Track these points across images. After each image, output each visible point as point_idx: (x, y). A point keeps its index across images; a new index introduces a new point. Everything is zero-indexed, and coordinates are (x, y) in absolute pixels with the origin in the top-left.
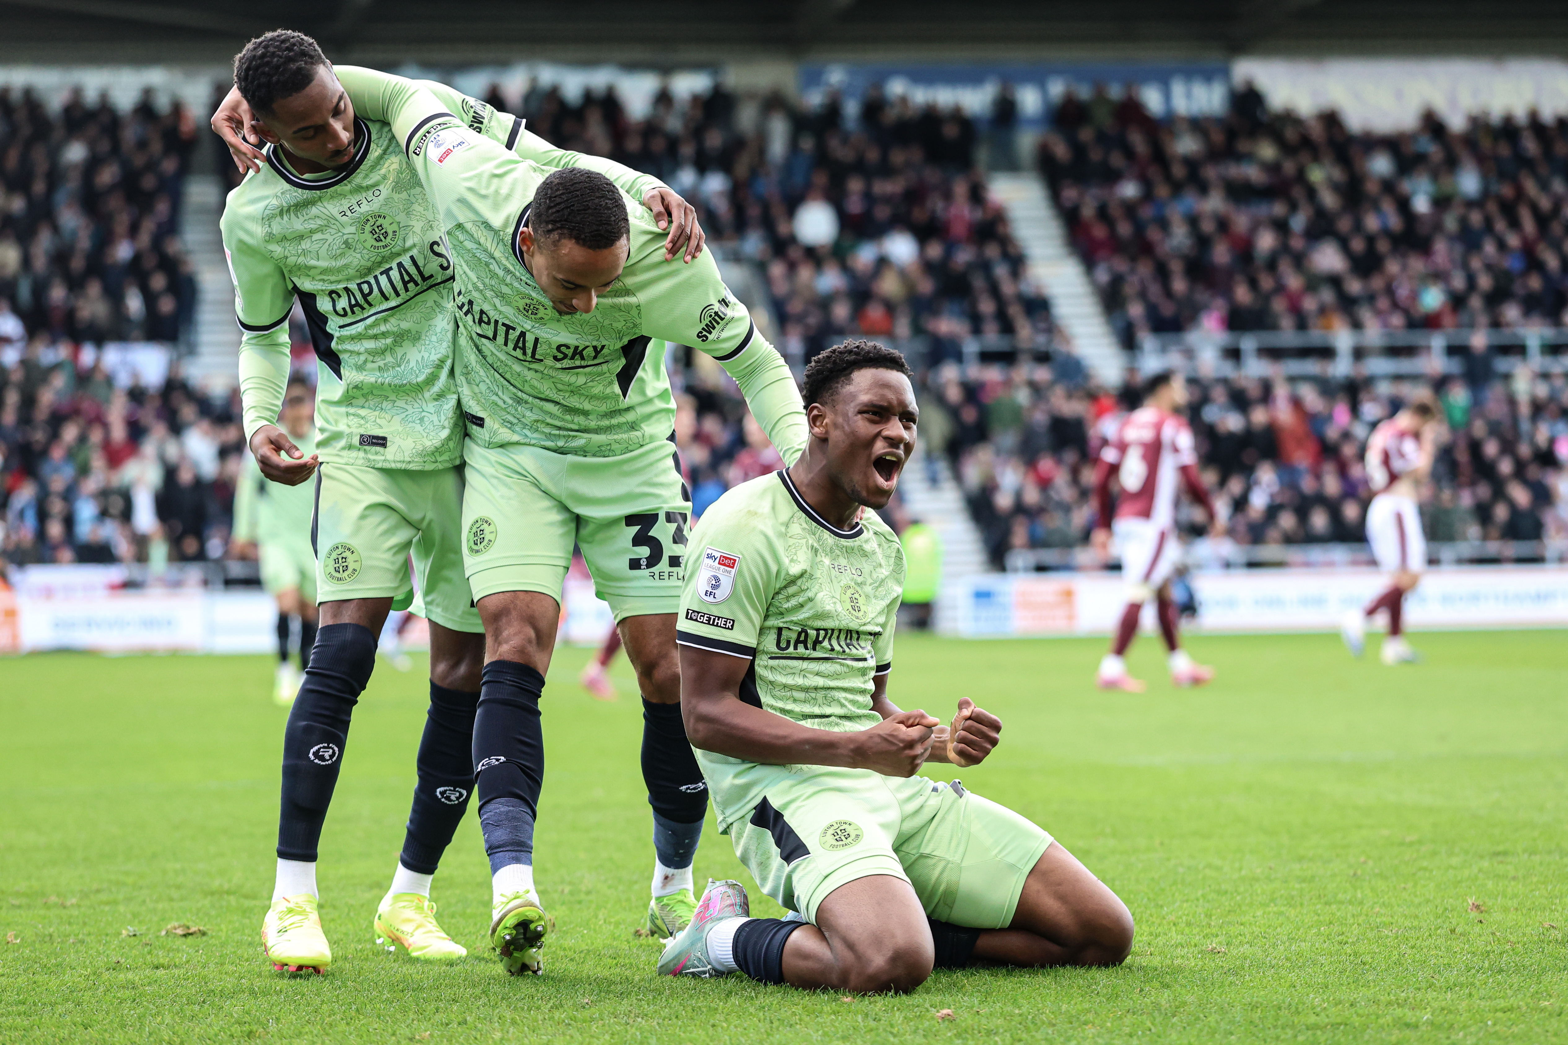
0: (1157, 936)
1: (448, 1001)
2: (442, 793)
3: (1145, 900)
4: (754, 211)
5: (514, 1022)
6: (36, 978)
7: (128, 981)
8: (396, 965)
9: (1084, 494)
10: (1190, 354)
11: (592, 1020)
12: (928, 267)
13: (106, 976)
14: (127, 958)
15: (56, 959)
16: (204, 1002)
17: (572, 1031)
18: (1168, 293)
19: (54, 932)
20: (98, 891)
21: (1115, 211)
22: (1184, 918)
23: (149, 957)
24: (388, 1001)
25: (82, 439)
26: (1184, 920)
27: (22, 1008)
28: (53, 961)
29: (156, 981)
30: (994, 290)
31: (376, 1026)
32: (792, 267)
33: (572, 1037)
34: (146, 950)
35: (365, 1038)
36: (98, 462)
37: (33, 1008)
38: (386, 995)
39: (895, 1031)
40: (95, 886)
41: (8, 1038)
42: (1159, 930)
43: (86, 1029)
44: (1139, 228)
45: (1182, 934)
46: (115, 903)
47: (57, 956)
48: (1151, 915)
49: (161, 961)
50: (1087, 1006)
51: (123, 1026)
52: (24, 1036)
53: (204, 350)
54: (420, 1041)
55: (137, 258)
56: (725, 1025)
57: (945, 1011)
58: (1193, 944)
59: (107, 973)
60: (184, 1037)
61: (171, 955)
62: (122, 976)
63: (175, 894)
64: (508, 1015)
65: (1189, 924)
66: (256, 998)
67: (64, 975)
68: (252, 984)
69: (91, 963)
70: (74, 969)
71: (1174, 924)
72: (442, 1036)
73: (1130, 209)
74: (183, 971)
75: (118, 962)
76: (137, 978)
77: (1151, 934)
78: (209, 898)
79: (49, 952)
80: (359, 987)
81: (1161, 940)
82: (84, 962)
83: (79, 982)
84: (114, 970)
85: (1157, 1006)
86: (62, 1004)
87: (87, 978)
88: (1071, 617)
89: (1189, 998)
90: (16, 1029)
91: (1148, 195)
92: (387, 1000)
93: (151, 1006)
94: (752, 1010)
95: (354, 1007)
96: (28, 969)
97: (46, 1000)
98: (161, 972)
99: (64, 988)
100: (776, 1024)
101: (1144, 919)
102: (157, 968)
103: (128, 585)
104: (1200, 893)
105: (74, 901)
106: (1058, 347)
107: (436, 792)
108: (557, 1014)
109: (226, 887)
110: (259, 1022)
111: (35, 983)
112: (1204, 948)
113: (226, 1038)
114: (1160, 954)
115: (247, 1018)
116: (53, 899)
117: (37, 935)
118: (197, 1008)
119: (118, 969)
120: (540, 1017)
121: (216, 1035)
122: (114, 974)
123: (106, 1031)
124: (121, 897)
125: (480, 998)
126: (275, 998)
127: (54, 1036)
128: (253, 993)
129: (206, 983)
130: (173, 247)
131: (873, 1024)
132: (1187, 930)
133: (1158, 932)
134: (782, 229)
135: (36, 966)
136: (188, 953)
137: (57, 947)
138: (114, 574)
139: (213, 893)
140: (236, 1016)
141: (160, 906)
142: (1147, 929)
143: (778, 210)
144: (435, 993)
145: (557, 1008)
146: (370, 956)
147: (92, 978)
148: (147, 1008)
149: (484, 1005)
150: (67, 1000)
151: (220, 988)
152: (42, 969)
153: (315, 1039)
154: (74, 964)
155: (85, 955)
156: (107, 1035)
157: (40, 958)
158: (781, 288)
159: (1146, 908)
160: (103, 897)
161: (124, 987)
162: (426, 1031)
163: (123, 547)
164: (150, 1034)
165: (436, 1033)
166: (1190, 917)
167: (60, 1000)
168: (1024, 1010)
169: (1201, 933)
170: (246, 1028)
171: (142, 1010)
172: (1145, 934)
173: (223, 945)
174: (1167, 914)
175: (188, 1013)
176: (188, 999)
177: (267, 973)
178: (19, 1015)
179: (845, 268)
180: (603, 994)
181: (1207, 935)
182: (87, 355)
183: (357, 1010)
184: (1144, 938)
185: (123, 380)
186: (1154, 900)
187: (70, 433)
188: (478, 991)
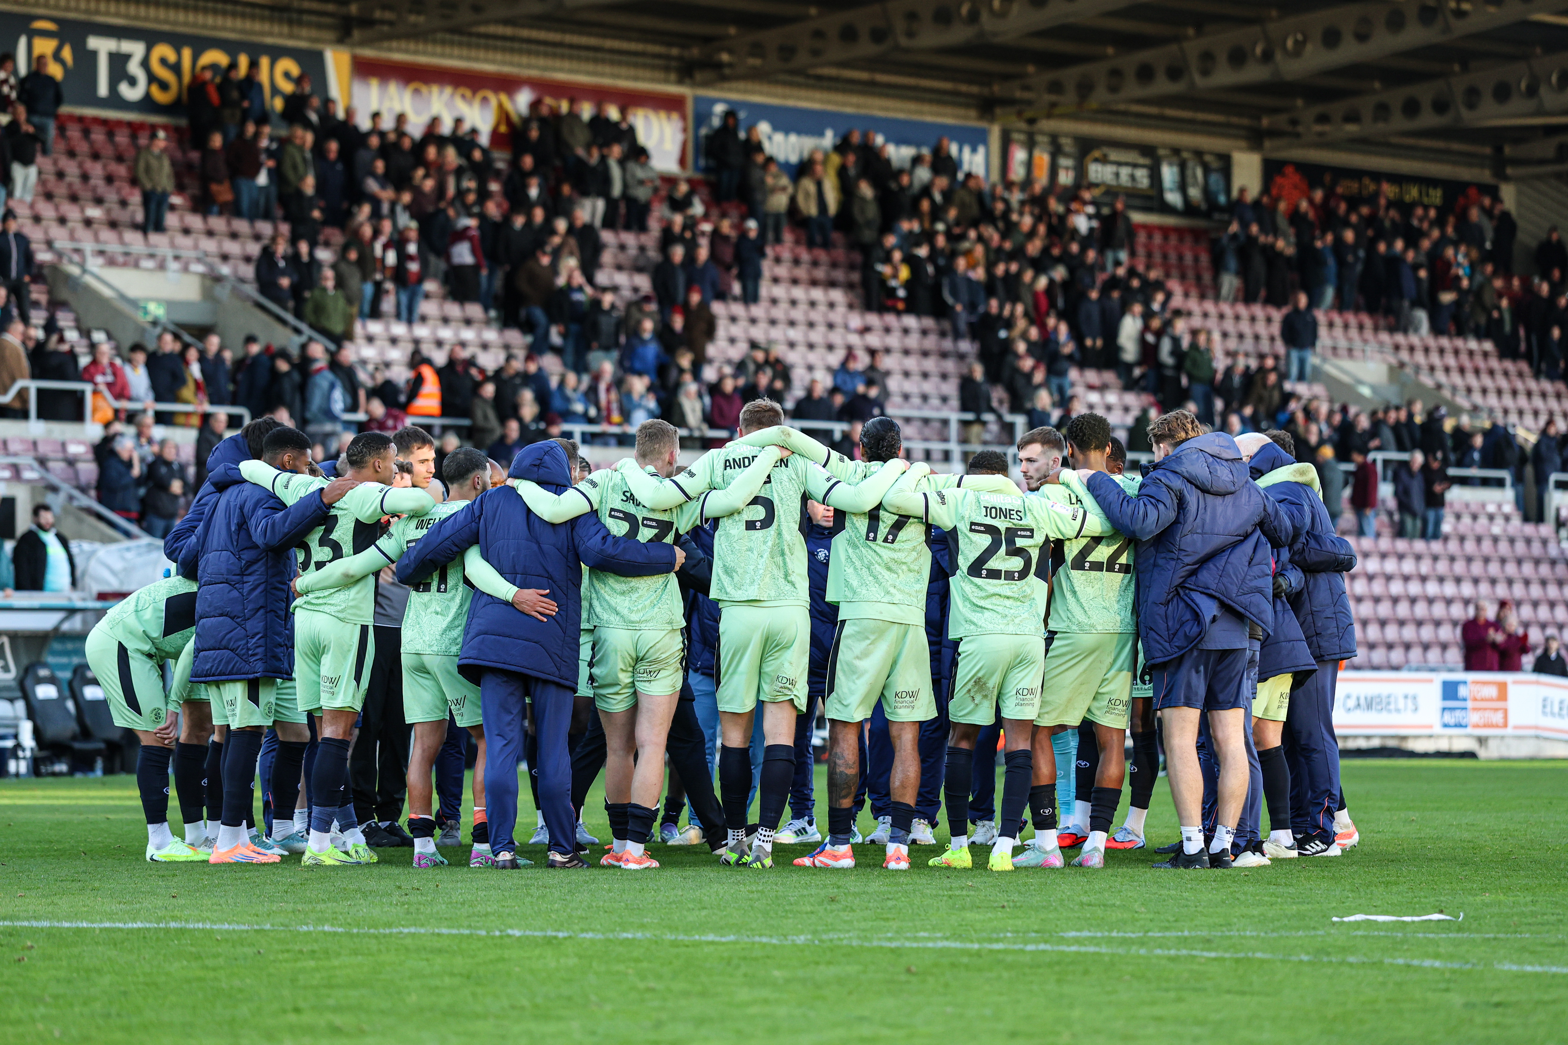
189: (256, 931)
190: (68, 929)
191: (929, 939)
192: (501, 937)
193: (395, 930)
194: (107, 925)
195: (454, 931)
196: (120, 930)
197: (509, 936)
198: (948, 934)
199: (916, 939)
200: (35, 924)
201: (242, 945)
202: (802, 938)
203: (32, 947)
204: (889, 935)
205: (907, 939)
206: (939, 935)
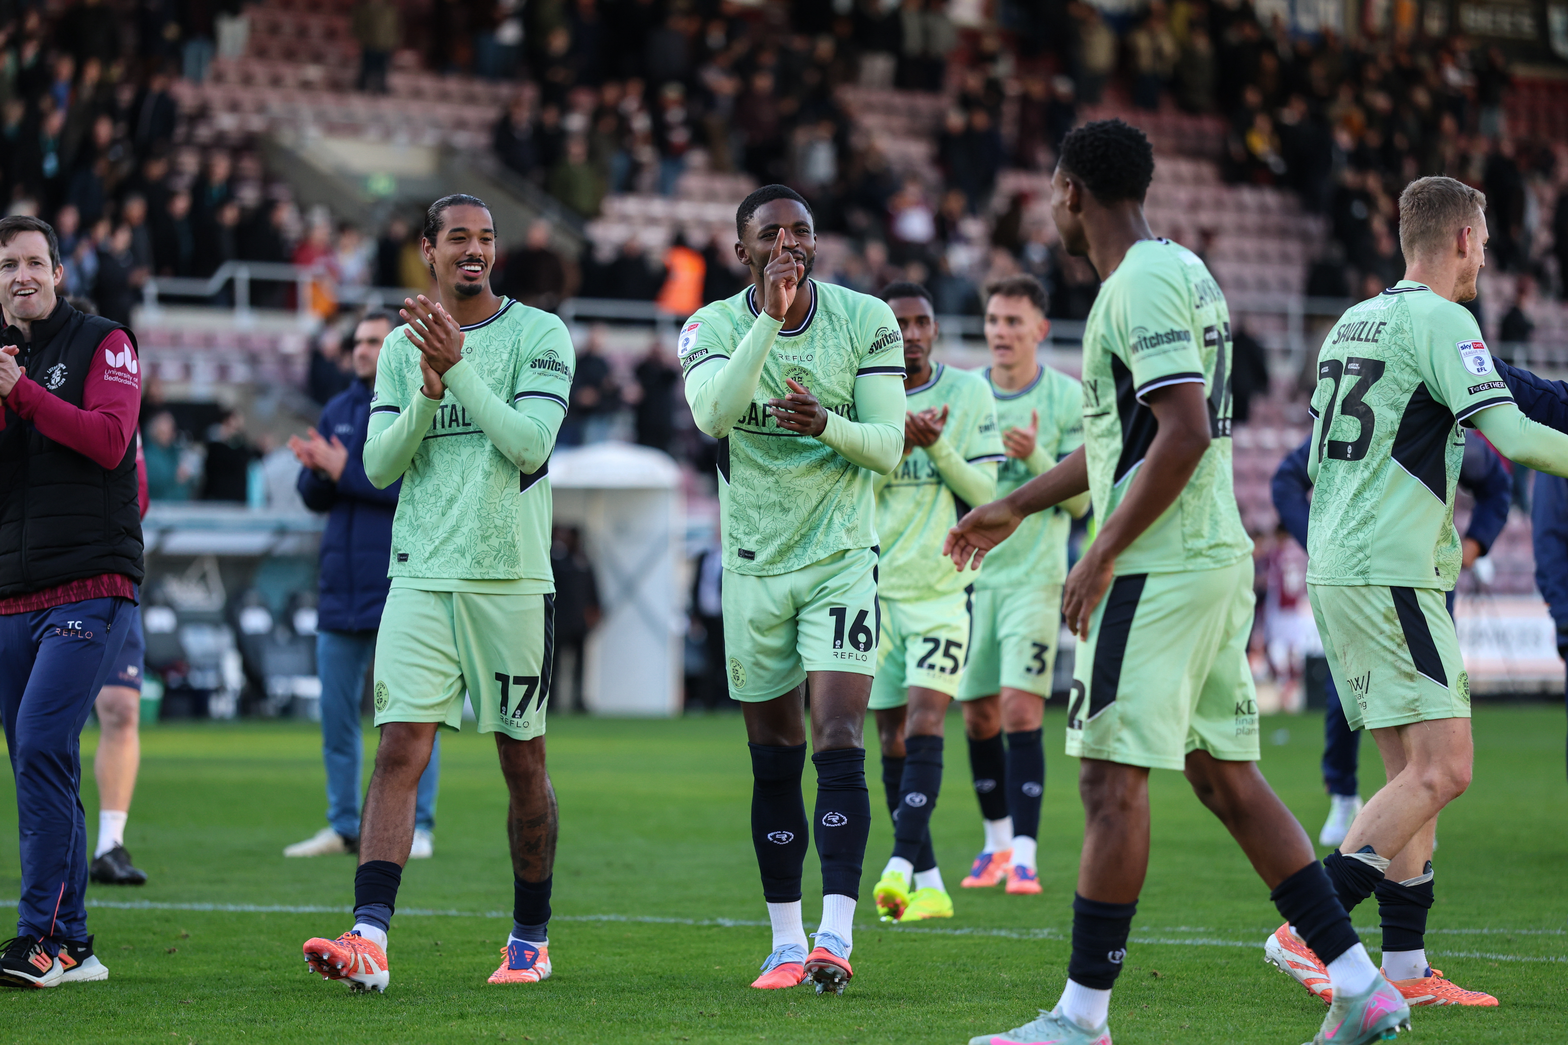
189: (439, 917)
190: (232, 913)
191: (1189, 934)
192: (710, 927)
193: (592, 918)
194: (277, 908)
195: (658, 919)
196: (289, 914)
197: (718, 926)
198: (1211, 929)
199: (1173, 934)
200: (197, 906)
201: (420, 935)
202: (1046, 931)
203: (187, 936)
204: (1145, 929)
205: (1165, 934)
206: (1202, 929)
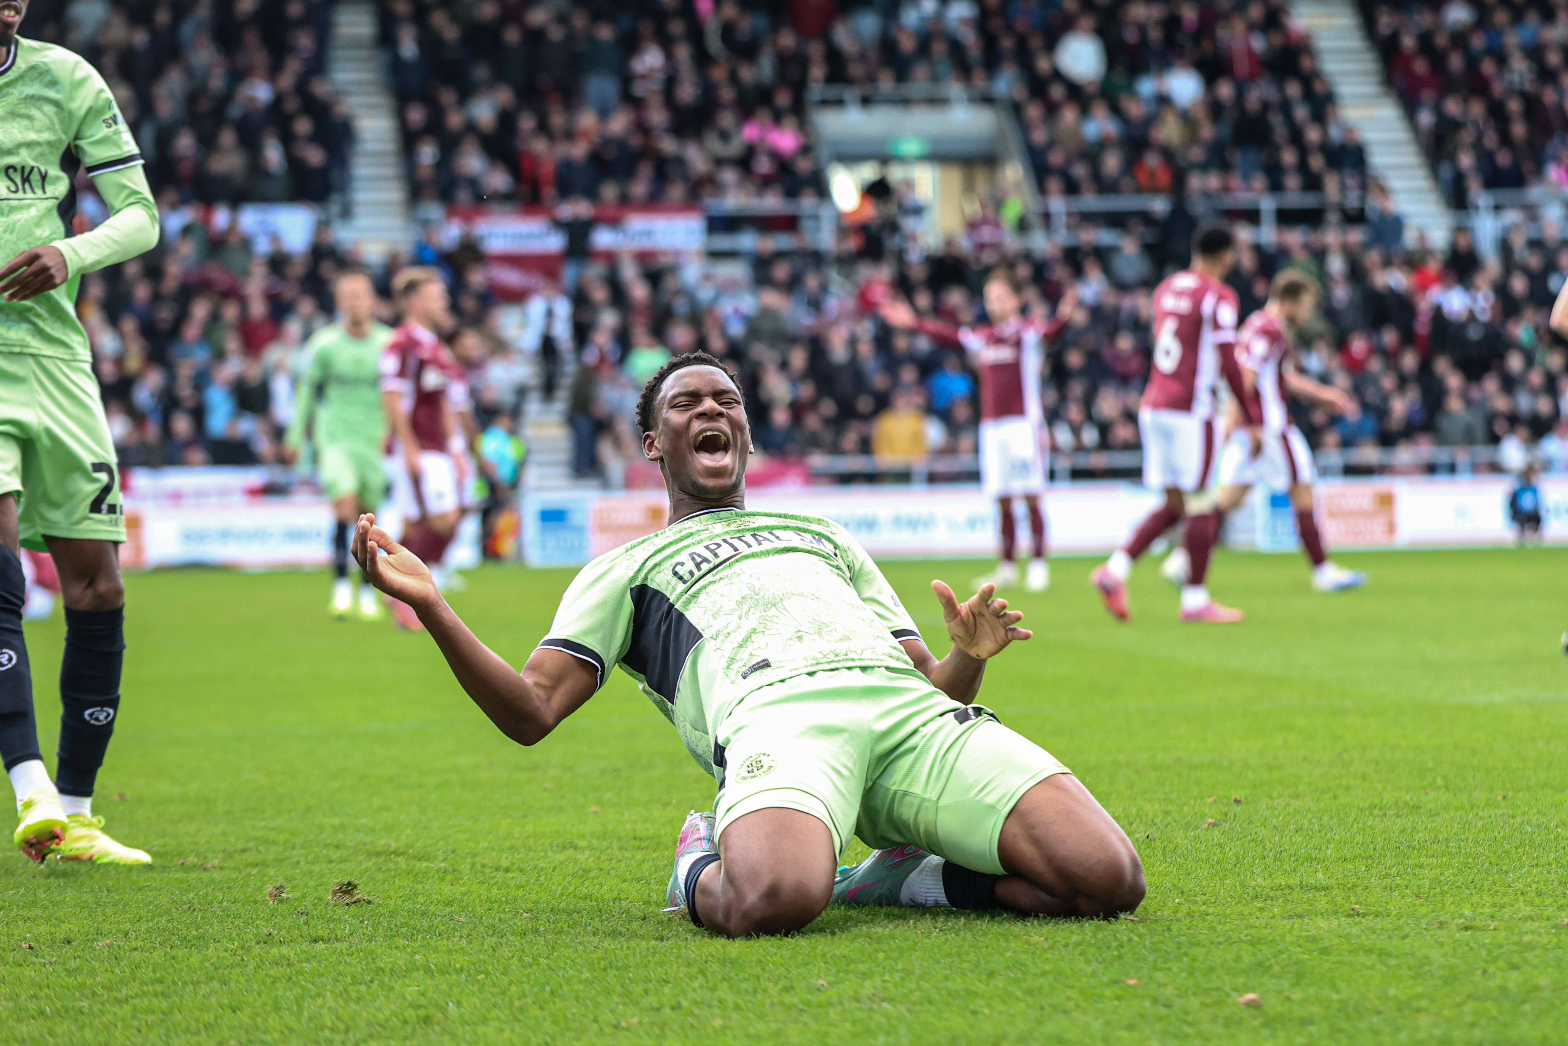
0: (1502, 907)
1: (658, 982)
2: (91, 715)
3: (1487, 864)
4: (1007, 43)
5: (737, 1007)
6: (174, 952)
7: (282, 957)
8: (596, 939)
9: (1403, 381)
10: (1532, 212)
11: (830, 1004)
12: (1215, 108)
13: (257, 950)
14: (280, 930)
15: (197, 930)
16: (372, 981)
17: (805, 1018)
18: (1506, 139)
19: (193, 899)
20: (244, 851)
21: (1441, 41)
22: (1534, 886)
23: (305, 928)
24: (589, 983)
25: (215, 317)
26: (1534, 889)
27: (159, 988)
28: (194, 933)
29: (315, 957)
30: (1296, 138)
31: (574, 1011)
32: (1051, 110)
33: (805, 1024)
34: (302, 920)
35: (562, 1025)
36: (232, 344)
37: (172, 987)
38: (586, 975)
39: (1189, 1019)
40: (240, 845)
41: (143, 1022)
42: (1504, 900)
43: (234, 1012)
44: (1472, 63)
45: (1532, 904)
46: (263, 864)
47: (198, 927)
48: (1494, 883)
49: (320, 933)
50: (1419, 989)
51: (277, 1008)
52: (163, 1021)
53: (359, 210)
54: (627, 1029)
55: (278, 101)
56: (987, 1011)
57: (1251, 996)
58: (1545, 917)
59: (257, 947)
60: (350, 1023)
61: (331, 926)
62: (274, 951)
63: (334, 854)
64: (730, 998)
65: (1539, 894)
66: (432, 977)
67: (207, 949)
68: (428, 961)
69: (238, 935)
70: (219, 941)
71: (1522, 894)
72: (653, 1024)
73: (1459, 39)
74: (346, 945)
75: (270, 934)
76: (292, 954)
77: (1494, 905)
78: (374, 860)
79: (188, 922)
80: (553, 965)
81: (1507, 912)
82: (231, 934)
83: (225, 958)
84: (265, 943)
85: (1503, 989)
86: (206, 984)
87: (234, 953)
88: (1391, 528)
89: (1543, 981)
90: (153, 1012)
91: (1482, 22)
92: (587, 979)
93: (310, 986)
94: (1019, 993)
95: (548, 989)
96: (165, 941)
97: (188, 978)
98: (321, 946)
99: (207, 964)
100: (1048, 1010)
101: (1486, 887)
102: (316, 941)
103: (270, 491)
104: (1552, 857)
105: (216, 862)
106: (1374, 204)
107: (83, 715)
108: (788, 998)
109: (394, 846)
110: (437, 1006)
111: (174, 958)
112: (1558, 922)
113: (398, 1023)
114: (1506, 928)
115: (423, 1001)
116: (192, 860)
117: (173, 902)
118: (363, 988)
119: (269, 942)
120: (768, 1002)
121: (387, 1020)
122: (266, 948)
123: (258, 1015)
124: (270, 857)
125: (696, 978)
126: (455, 977)
127: (197, 1021)
128: (428, 970)
129: (373, 959)
130: (320, 88)
131: (1163, 1011)
132: (1537, 901)
133: (1502, 902)
134: (1043, 65)
135: (173, 938)
136: (351, 924)
137: (198, 915)
138: (254, 477)
139: (378, 854)
140: (408, 997)
141: (317, 868)
142: (1489, 899)
143: (1036, 42)
144: (642, 972)
145: (788, 991)
146: (566, 928)
147: (240, 952)
148: (304, 988)
149: (701, 987)
150: (212, 979)
151: (390, 965)
152: (181, 941)
153: (504, 1026)
154: (218, 937)
155: (230, 926)
156: (259, 1020)
157: (178, 928)
158: (1039, 136)
159: (1488, 874)
160: (250, 857)
161: (277, 964)
162: (633, 1016)
163: (264, 446)
164: (310, 1019)
165: (646, 1020)
166: (1541, 885)
167: (203, 978)
168: (1343, 995)
169: (1554, 904)
170: (422, 1012)
171: (299, 991)
172: (1488, 905)
173: (392, 914)
174: (1513, 881)
175: (354, 995)
176: (354, 978)
177: (444, 948)
178: (156, 995)
179: (1116, 110)
180: (842, 974)
181: (1562, 906)
182: (221, 218)
183: (552, 993)
184: (1486, 910)
185: (263, 246)
186: (1497, 865)
187: (200, 310)
188: (694, 971)
